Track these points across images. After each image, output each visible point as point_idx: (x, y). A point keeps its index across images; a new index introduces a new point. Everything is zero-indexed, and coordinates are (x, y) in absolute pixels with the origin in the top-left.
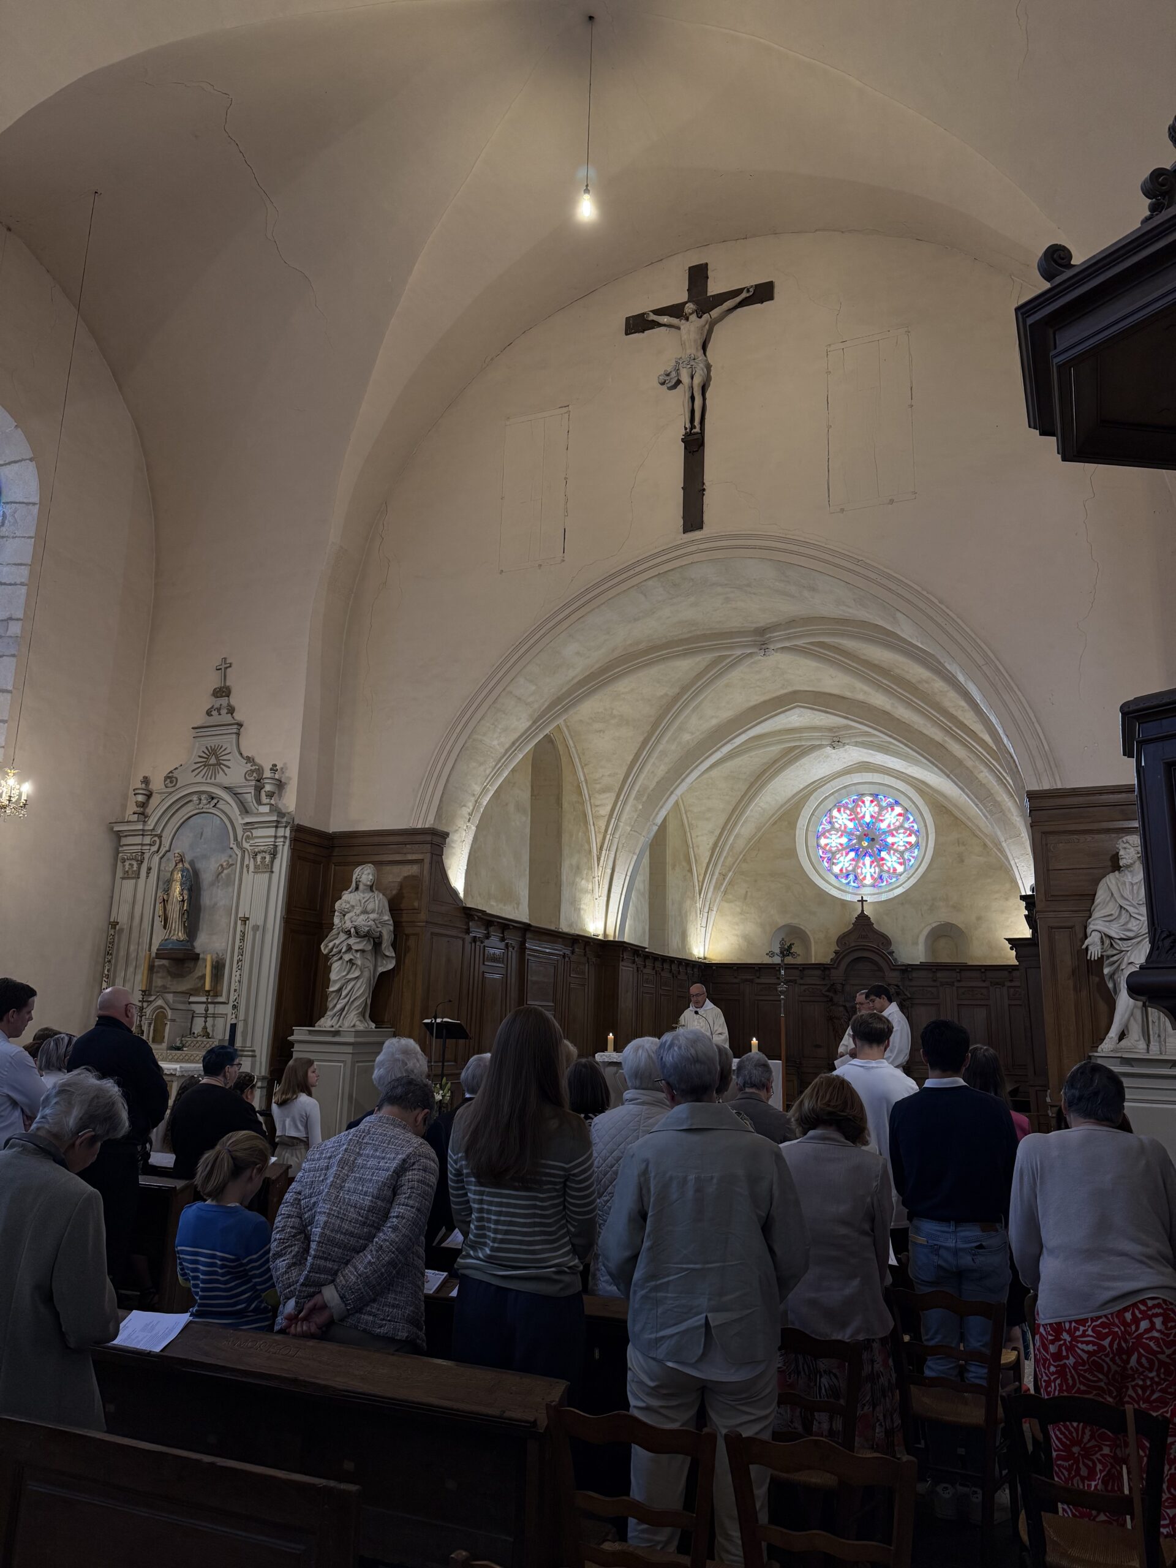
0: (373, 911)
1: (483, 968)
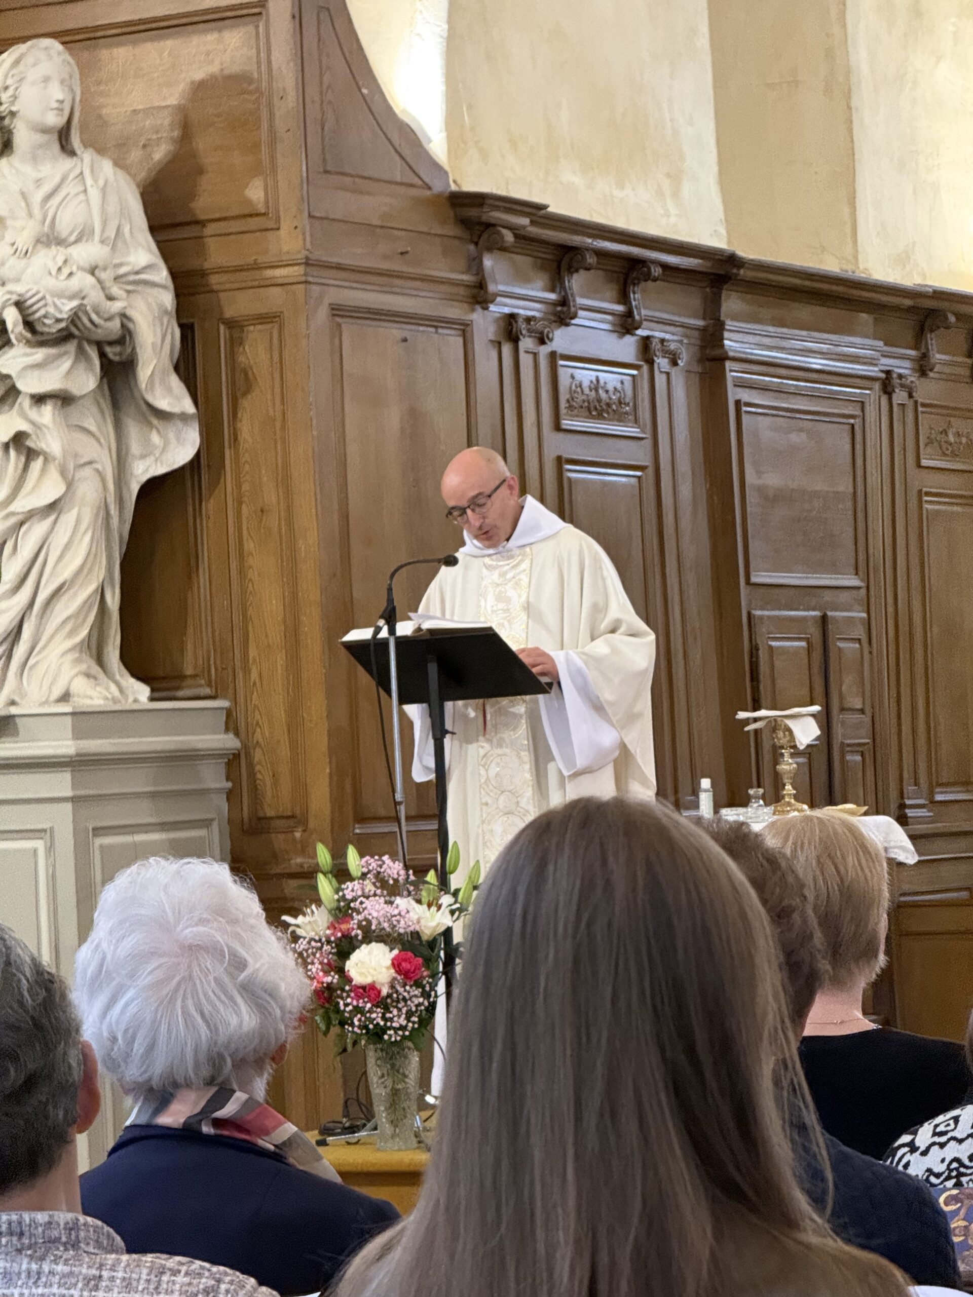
0: (84, 235)
1: (557, 445)
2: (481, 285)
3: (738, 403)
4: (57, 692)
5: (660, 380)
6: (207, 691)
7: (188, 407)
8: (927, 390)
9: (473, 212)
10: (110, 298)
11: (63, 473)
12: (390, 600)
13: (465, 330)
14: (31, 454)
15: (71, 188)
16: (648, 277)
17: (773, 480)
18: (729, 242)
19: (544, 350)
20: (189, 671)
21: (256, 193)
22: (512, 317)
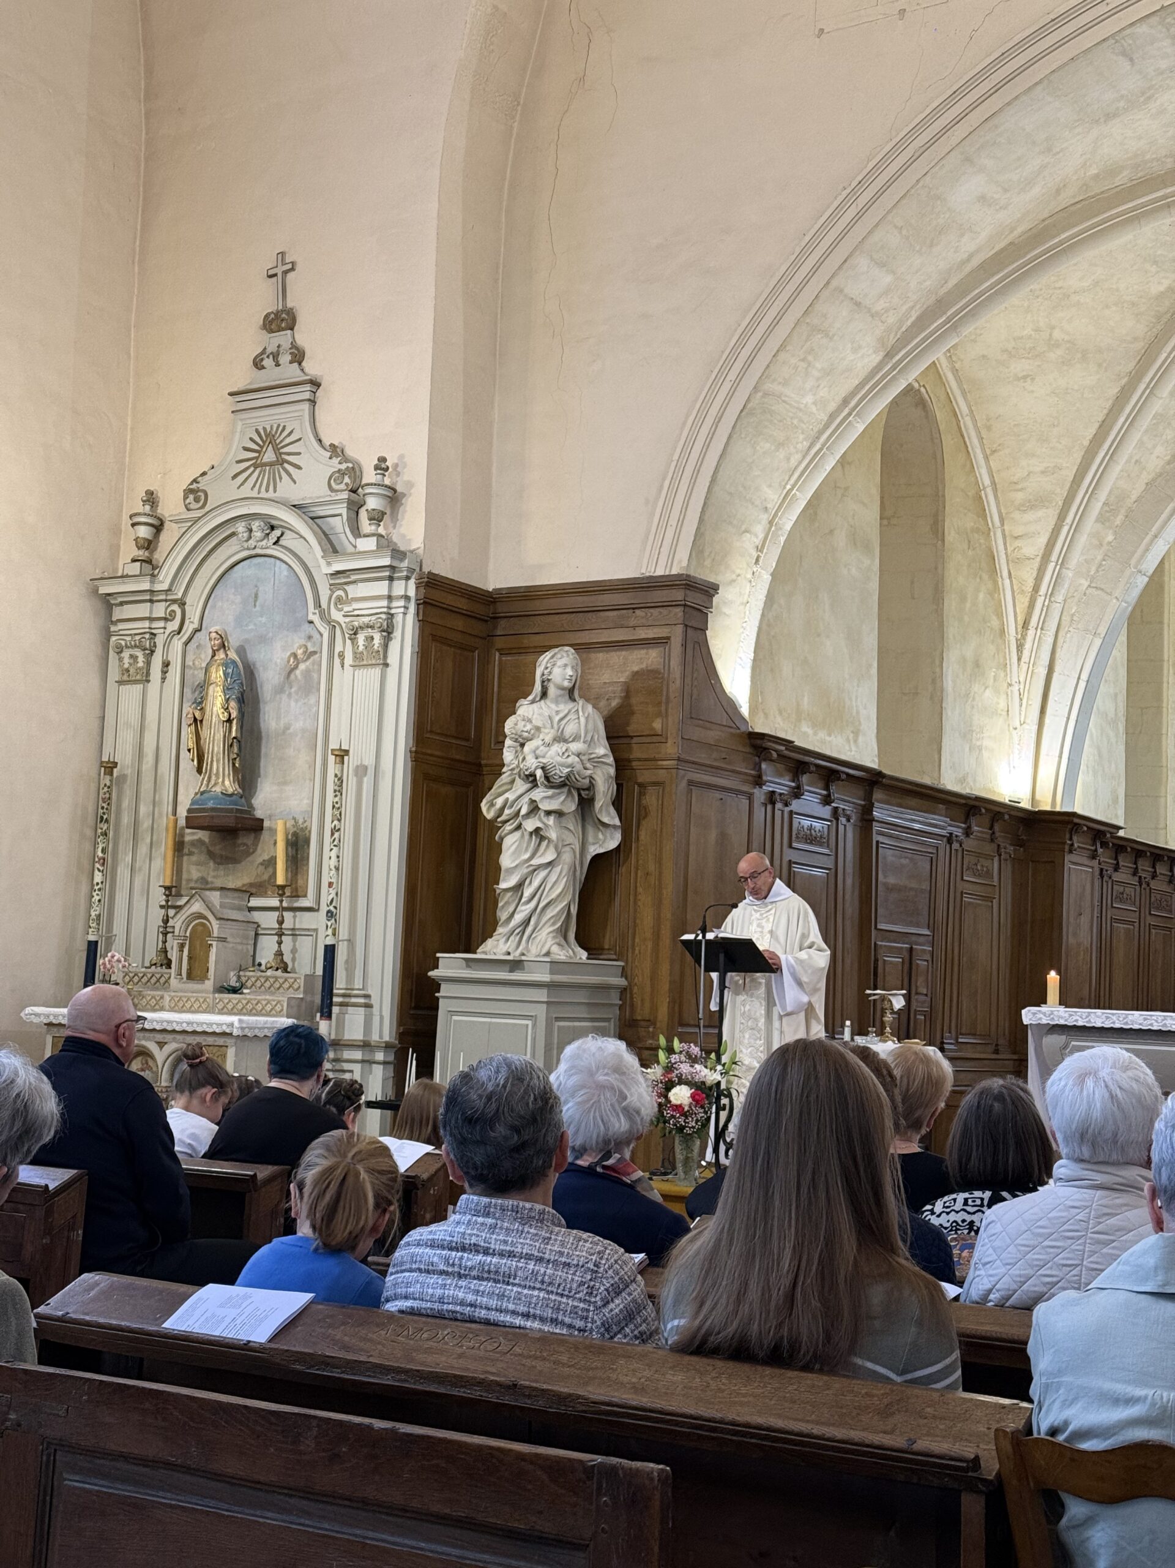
0: (576, 738)
1: (789, 855)
2: (760, 776)
3: (877, 842)
4: (544, 951)
5: (841, 828)
6: (614, 957)
7: (617, 822)
8: (969, 844)
9: (759, 742)
10: (586, 769)
11: (556, 848)
12: (704, 922)
13: (750, 797)
14: (542, 838)
15: (572, 716)
16: (839, 779)
17: (892, 880)
18: (879, 766)
19: (787, 809)
20: (606, 947)
21: (657, 725)
22: (773, 792)
